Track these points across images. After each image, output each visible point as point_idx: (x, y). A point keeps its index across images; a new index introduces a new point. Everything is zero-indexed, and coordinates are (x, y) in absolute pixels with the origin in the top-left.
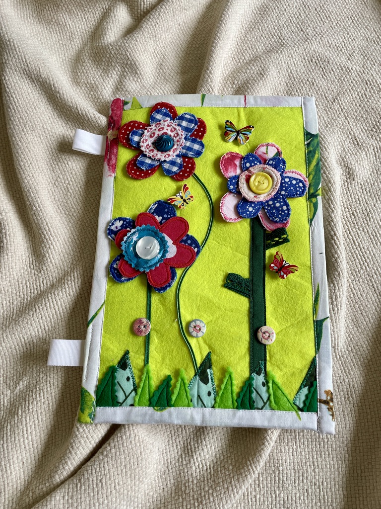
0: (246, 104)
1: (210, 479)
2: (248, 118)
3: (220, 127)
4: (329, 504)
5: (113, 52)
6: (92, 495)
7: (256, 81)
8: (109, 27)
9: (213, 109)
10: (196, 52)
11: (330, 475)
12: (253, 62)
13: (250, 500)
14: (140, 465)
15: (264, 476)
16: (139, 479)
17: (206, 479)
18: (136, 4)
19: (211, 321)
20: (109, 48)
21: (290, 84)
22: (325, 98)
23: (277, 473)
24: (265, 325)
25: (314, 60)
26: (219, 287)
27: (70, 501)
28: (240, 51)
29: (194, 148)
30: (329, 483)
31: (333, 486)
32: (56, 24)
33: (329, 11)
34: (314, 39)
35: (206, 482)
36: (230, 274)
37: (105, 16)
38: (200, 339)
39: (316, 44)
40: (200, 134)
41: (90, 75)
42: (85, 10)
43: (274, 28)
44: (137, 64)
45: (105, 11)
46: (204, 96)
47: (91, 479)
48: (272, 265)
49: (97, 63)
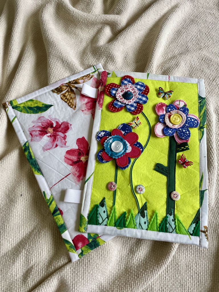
0: (169, 80)
1: (143, 266)
2: (170, 86)
3: (156, 90)
4: (203, 284)
5: (102, 50)
6: (85, 268)
7: (174, 68)
8: (101, 38)
9: (153, 81)
10: (143, 52)
11: (204, 269)
12: (172, 59)
13: (163, 279)
14: (109, 256)
15: (171, 267)
16: (108, 263)
17: (141, 266)
18: (115, 26)
19: (147, 187)
20: (101, 48)
21: (191, 71)
22: (208, 79)
23: (177, 266)
24: (175, 191)
25: (204, 60)
26: (152, 170)
27: (74, 270)
28: (166, 53)
29: (143, 99)
30: (204, 273)
31: (206, 275)
32: (74, 34)
33: (212, 35)
34: (204, 49)
35: (141, 267)
36: (158, 163)
37: (99, 32)
38: (141, 195)
39: (205, 51)
40: (146, 92)
41: (90, 61)
42: (89, 28)
43: (184, 42)
44: (114, 57)
45: (99, 29)
46: (148, 74)
47: (84, 260)
48: (180, 161)
49: (94, 55)
